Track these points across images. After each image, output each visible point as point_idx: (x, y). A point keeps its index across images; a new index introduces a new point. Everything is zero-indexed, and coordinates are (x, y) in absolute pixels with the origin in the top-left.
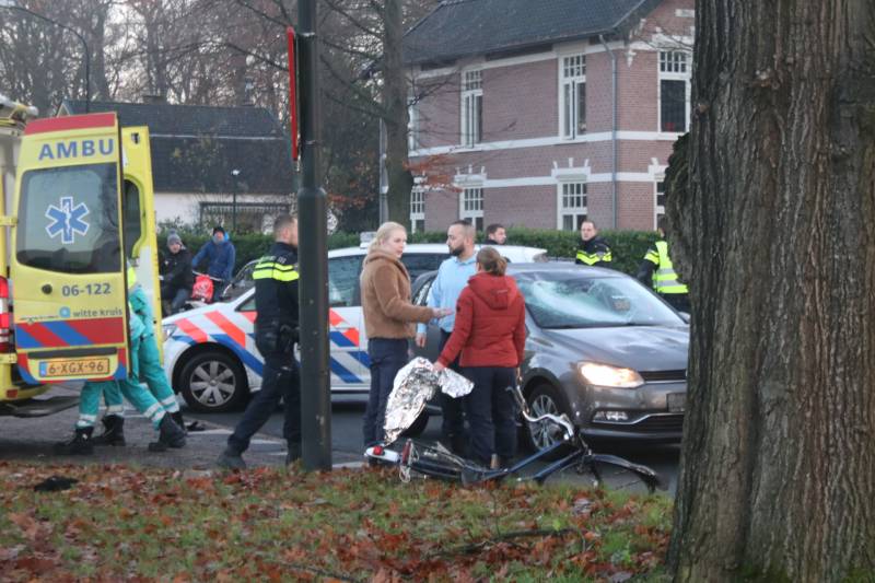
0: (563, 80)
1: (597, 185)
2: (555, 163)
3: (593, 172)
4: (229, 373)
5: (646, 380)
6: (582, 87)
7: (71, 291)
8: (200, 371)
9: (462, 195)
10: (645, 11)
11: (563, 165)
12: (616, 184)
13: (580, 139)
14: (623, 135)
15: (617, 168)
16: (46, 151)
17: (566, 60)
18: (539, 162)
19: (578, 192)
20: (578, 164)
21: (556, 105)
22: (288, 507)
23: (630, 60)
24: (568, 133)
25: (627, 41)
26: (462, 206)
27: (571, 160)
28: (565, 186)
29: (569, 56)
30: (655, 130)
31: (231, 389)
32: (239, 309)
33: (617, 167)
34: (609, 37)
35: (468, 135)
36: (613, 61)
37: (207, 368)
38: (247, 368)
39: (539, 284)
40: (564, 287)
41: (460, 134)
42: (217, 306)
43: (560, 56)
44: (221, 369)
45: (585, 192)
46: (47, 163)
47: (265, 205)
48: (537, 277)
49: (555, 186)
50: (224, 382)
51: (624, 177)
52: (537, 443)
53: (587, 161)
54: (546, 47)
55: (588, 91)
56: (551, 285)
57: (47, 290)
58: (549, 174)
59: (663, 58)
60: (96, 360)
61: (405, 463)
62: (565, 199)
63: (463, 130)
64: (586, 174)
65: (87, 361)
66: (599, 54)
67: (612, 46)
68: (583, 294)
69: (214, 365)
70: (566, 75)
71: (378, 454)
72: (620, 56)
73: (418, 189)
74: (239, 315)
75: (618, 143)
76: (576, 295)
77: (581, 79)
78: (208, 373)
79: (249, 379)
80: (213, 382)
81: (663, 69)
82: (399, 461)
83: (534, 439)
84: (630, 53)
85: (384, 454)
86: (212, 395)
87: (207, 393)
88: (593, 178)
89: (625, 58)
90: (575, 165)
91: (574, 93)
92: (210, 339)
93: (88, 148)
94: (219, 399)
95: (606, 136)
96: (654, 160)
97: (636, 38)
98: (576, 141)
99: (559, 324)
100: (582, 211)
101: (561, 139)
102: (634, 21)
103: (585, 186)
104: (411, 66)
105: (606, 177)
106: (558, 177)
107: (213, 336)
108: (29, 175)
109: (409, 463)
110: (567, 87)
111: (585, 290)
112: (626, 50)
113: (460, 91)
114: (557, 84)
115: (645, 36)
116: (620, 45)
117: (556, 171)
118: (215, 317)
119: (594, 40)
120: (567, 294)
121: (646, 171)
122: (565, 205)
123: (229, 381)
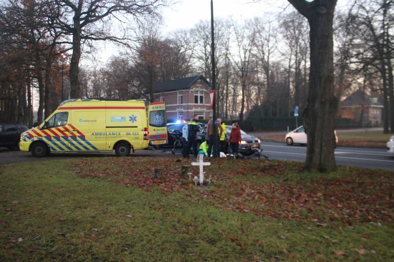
0: (178, 95)
7: (158, 130)
10: (192, 84)
12: (188, 112)
13: (181, 104)
14: (189, 104)
16: (153, 108)
18: (174, 108)
20: (181, 108)
21: (177, 99)
25: (189, 89)
28: (179, 112)
30: (194, 103)
33: (188, 109)
34: (187, 88)
36: (187, 93)
43: (178, 91)
46: (154, 110)
49: (177, 112)
51: (189, 110)
54: (176, 90)
55: (183, 97)
57: (154, 130)
59: (195, 92)
60: (163, 141)
64: (182, 110)
65: (161, 141)
66: (185, 91)
72: (188, 91)
77: (181, 95)
81: (195, 94)
84: (190, 91)
88: (184, 111)
91: (180, 97)
93: (160, 107)
95: (186, 104)
96: (193, 108)
100: (182, 116)
101: (178, 104)
102: (191, 86)
103: (182, 112)
105: (186, 111)
108: (151, 112)
115: (192, 89)
117: (177, 110)
119: (184, 89)
121: (192, 110)
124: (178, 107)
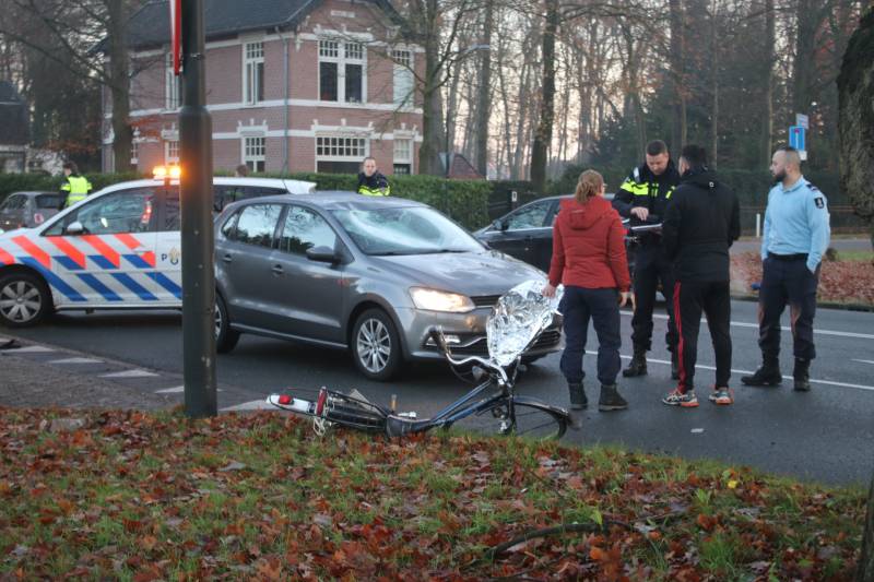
0: (246, 61)
1: (272, 139)
2: (240, 123)
3: (270, 129)
4: (34, 291)
5: (477, 305)
6: (261, 66)
8: (7, 290)
9: (167, 145)
10: (310, 10)
11: (247, 123)
12: (288, 138)
13: (260, 104)
14: (294, 102)
15: (289, 126)
17: (248, 46)
18: (229, 121)
19: (258, 144)
20: (258, 123)
21: (241, 78)
22: (202, 475)
23: (298, 47)
24: (250, 100)
25: (296, 33)
26: (167, 153)
27: (252, 121)
28: (248, 140)
29: (251, 42)
30: (316, 98)
31: (36, 306)
32: (43, 234)
34: (282, 29)
35: (171, 99)
36: (286, 48)
37: (14, 288)
38: (52, 287)
39: (355, 213)
40: (377, 216)
41: (165, 99)
42: (21, 231)
43: (243, 42)
44: (27, 289)
45: (263, 143)
47: (11, 152)
48: (351, 206)
49: (239, 140)
50: (30, 300)
51: (294, 133)
52: (365, 364)
53: (265, 122)
54: (233, 35)
55: (266, 69)
56: (365, 214)
58: (235, 130)
59: (321, 46)
61: (320, 413)
62: (248, 149)
63: (168, 96)
64: (263, 130)
66: (275, 41)
67: (286, 36)
68: (395, 222)
69: (21, 285)
70: (248, 57)
71: (287, 403)
72: (291, 43)
73: (138, 140)
74: (44, 239)
75: (289, 108)
76: (388, 223)
77: (260, 60)
78: (16, 292)
79: (54, 297)
80: (20, 300)
81: (321, 53)
82: (311, 411)
83: (362, 360)
84: (298, 40)
85: (293, 403)
86: (19, 311)
87: (15, 310)
88: (269, 134)
89: (294, 44)
90: (256, 124)
91: (255, 70)
92: (17, 261)
94: (26, 315)
95: (281, 103)
96: (316, 121)
97: (301, 31)
98: (255, 106)
99: (382, 251)
100: (261, 158)
101: (244, 104)
102: (301, 18)
103: (263, 139)
104: (130, 47)
105: (280, 133)
106: (242, 133)
107: (21, 259)
109: (324, 413)
110: (249, 66)
111: (397, 219)
112: (295, 39)
113: (165, 67)
114: (241, 62)
115: (310, 30)
116: (291, 35)
117: (241, 128)
118: (21, 241)
119: (271, 31)
120: (380, 222)
121: (309, 129)
122: (248, 153)
123: (35, 299)
124: (245, 115)
